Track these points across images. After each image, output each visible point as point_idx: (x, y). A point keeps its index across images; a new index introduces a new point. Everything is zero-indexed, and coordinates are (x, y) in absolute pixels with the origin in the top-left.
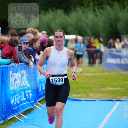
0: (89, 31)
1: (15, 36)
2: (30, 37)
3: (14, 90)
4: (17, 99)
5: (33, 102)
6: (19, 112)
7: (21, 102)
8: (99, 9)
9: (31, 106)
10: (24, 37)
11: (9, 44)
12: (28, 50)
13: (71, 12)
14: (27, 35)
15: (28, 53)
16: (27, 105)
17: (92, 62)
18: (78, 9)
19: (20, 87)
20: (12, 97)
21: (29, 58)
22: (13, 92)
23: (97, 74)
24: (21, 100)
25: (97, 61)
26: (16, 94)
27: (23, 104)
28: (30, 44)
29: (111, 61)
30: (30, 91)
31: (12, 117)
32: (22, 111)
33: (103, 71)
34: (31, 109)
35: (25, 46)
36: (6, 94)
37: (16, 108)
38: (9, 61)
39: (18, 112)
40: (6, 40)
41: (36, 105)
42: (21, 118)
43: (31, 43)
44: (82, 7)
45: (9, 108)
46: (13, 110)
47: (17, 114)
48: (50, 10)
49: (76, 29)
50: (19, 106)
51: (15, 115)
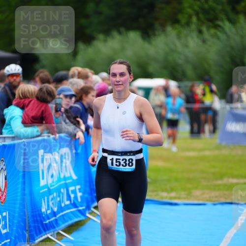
0: (189, 72)
1: (49, 82)
2: (76, 84)
3: (46, 186)
4: (53, 203)
5: (83, 209)
6: (57, 228)
7: (61, 209)
8: (208, 28)
9: (80, 217)
10: (66, 84)
11: (37, 98)
12: (73, 109)
13: (154, 35)
14: (71, 80)
15: (74, 116)
16: (73, 214)
17: (196, 131)
18: (169, 29)
19: (59, 179)
20: (44, 200)
21: (75, 124)
22: (46, 189)
23: (207, 153)
24: (61, 205)
25: (207, 128)
26: (50, 194)
27: (64, 212)
28: (78, 98)
29: (233, 127)
30: (78, 187)
31: (44, 237)
32: (63, 226)
33: (218, 147)
34: (80, 221)
35: (68, 102)
36: (31, 193)
37: (52, 221)
38: (38, 131)
39: (54, 227)
40: (32, 90)
41: (90, 213)
42: (62, 239)
43: (79, 95)
44: (177, 26)
45: (37, 220)
46: (46, 224)
47: (54, 232)
48: (115, 33)
49: (165, 68)
50: (57, 216)
51: (50, 234)
